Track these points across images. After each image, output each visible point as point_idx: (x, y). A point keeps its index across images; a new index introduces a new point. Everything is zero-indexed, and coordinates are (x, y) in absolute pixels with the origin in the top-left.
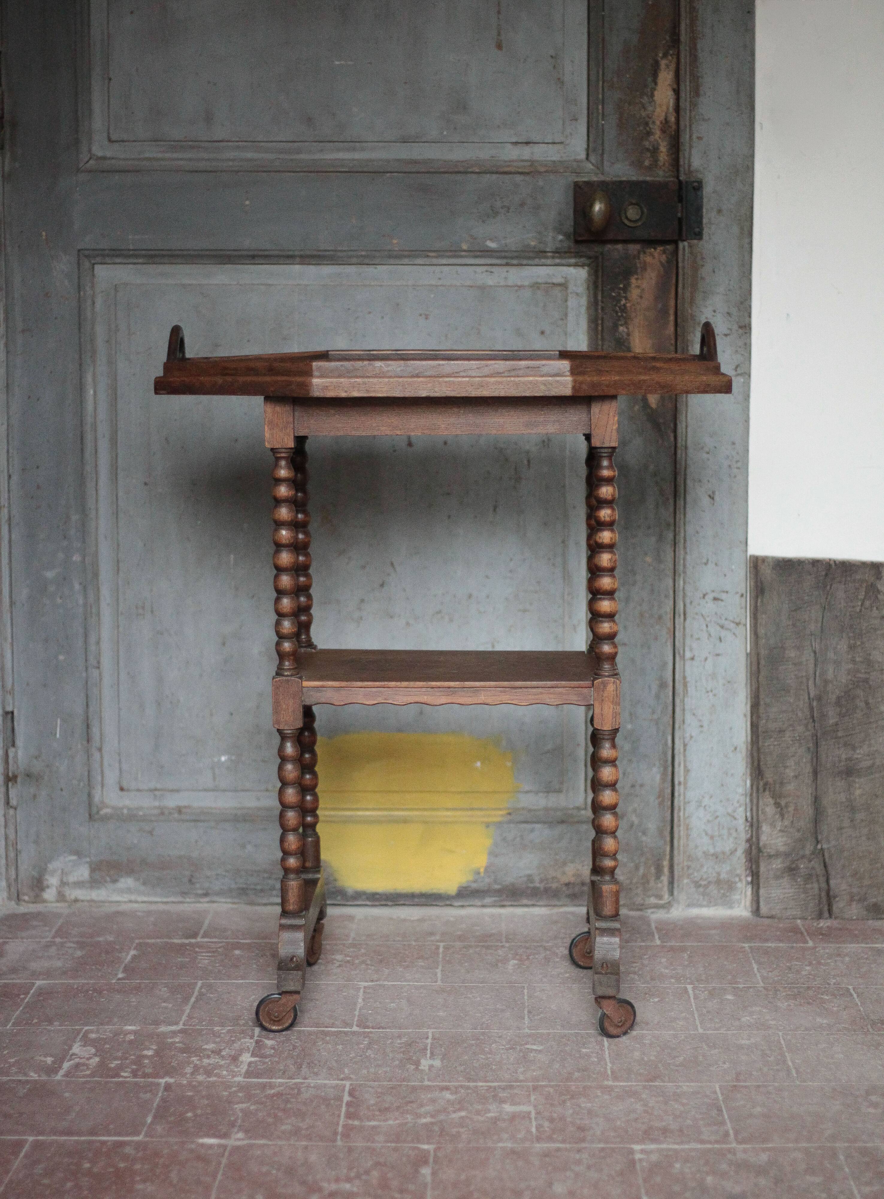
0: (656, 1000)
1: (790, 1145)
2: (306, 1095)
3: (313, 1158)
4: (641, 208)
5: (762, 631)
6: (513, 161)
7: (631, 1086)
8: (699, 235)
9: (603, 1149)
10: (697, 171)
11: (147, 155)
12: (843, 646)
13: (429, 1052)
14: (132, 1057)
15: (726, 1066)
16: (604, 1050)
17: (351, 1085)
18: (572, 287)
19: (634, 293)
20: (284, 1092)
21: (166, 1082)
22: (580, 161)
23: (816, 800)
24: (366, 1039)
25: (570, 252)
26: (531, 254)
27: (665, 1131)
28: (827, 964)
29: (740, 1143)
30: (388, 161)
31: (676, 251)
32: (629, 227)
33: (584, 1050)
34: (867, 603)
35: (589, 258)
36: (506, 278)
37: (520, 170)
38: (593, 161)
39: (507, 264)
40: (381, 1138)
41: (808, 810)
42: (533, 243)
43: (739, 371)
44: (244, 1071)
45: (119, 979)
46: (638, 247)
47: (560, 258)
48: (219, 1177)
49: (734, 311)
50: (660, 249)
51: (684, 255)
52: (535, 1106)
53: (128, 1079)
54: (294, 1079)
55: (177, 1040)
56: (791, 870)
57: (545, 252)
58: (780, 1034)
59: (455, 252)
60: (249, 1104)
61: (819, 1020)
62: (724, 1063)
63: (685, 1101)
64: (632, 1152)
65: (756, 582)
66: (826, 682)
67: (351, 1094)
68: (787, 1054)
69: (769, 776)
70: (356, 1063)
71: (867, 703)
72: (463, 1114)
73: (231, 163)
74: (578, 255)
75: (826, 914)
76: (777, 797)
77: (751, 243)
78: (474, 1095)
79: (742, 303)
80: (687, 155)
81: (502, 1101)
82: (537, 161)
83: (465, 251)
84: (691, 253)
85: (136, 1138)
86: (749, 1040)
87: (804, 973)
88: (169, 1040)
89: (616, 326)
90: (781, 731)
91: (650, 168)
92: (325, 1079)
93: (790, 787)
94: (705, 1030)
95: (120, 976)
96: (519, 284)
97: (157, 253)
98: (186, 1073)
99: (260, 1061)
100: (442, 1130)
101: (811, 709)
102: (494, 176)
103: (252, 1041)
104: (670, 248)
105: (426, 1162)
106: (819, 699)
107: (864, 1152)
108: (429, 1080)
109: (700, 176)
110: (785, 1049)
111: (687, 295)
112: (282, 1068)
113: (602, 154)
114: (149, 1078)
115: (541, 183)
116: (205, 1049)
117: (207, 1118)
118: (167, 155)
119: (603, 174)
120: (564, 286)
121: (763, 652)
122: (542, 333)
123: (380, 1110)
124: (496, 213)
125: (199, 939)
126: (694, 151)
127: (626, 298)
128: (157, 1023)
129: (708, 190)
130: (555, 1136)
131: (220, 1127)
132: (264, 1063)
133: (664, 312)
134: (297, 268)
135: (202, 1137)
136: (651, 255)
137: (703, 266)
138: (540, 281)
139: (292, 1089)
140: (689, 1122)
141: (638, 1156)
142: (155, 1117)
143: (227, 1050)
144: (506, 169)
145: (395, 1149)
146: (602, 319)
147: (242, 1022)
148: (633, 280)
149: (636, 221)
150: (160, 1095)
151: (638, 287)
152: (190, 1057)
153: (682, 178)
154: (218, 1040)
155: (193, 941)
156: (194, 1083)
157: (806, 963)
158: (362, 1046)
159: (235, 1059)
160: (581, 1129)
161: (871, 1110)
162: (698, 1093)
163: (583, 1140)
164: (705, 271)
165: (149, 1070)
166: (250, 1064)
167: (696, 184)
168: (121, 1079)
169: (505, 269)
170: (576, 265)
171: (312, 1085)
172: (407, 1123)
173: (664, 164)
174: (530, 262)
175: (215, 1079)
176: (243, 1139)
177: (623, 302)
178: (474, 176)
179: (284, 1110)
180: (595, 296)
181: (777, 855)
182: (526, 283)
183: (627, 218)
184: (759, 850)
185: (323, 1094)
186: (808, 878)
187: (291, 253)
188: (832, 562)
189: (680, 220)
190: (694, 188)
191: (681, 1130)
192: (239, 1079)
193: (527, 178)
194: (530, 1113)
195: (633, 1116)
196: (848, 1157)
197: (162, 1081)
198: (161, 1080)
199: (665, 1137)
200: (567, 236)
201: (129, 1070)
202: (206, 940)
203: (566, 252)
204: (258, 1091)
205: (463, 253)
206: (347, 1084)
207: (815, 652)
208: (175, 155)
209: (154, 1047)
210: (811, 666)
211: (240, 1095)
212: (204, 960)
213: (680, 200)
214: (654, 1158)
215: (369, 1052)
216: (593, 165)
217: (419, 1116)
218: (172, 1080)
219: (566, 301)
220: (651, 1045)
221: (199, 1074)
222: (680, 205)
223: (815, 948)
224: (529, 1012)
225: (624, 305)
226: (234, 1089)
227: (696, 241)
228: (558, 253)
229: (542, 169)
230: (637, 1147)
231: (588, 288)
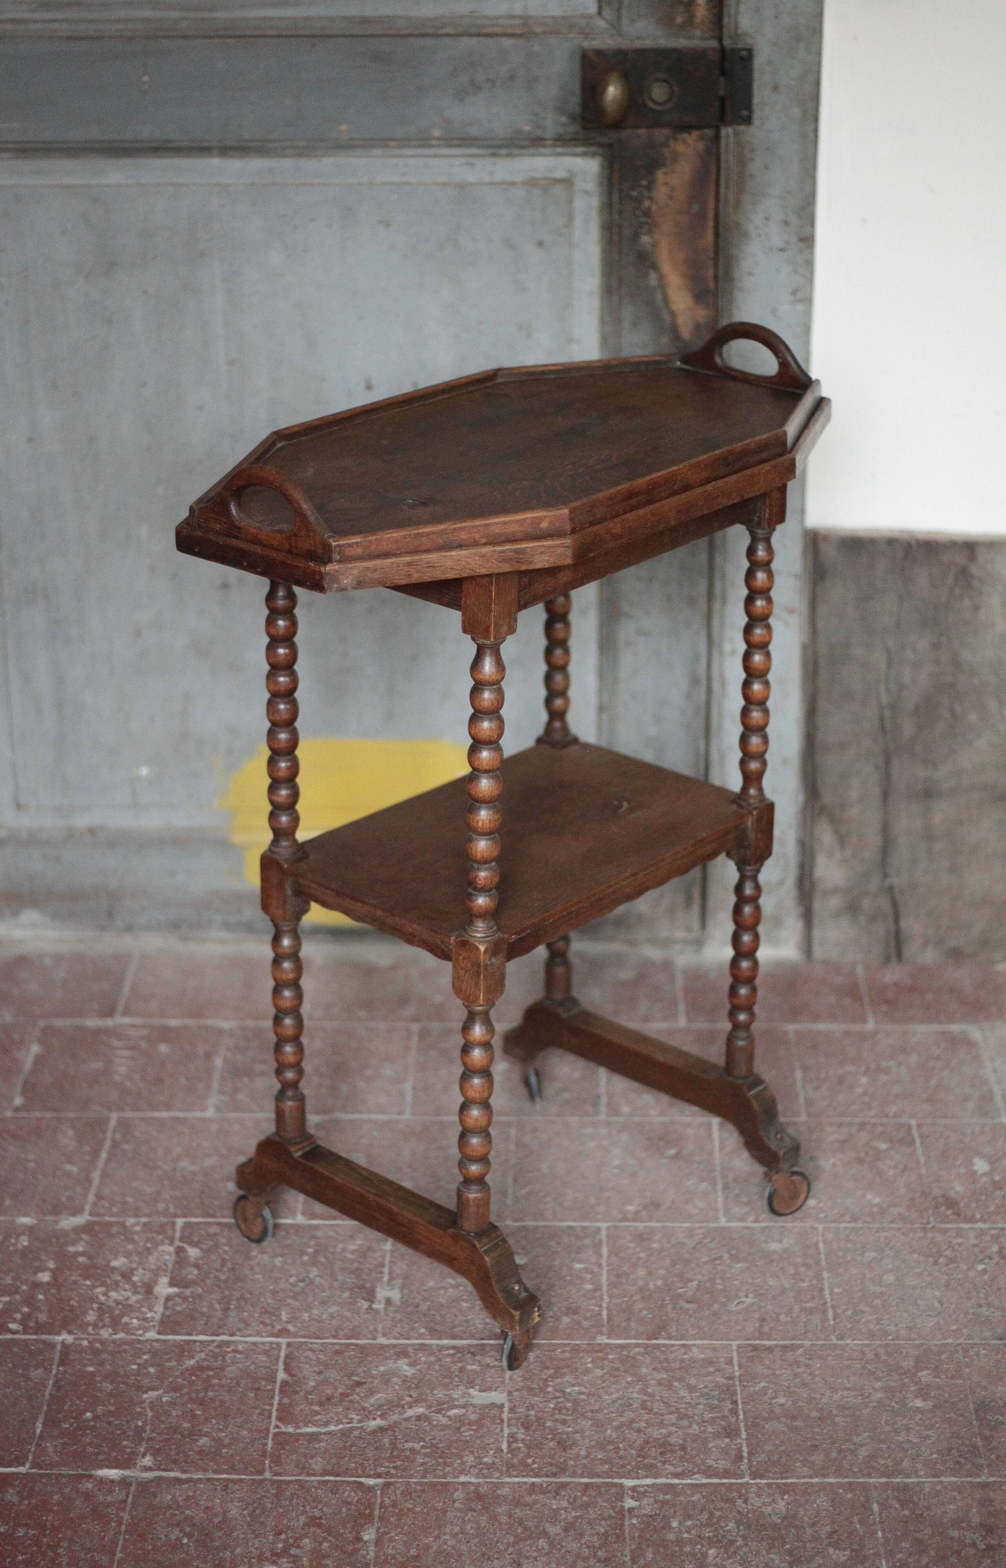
0: (672, 1152)
1: (815, 1480)
2: (232, 1371)
3: (234, 1511)
4: (671, 87)
5: (821, 624)
6: (499, 18)
7: (629, 1345)
8: (748, 121)
9: (587, 1486)
10: (746, 34)
11: (10, 16)
12: (924, 644)
13: (386, 1270)
14: (25, 1287)
15: (748, 1301)
16: (600, 1266)
17: (289, 1345)
18: (579, 184)
19: (661, 192)
20: (205, 1363)
21: (63, 1342)
22: (589, 17)
23: (886, 828)
24: (312, 1243)
25: (577, 140)
26: (523, 143)
27: (664, 1447)
28: (887, 1071)
29: (754, 1476)
30: (332, 19)
31: (717, 138)
32: (653, 110)
33: (578, 1266)
34: (957, 591)
35: (601, 145)
36: (492, 173)
37: (509, 31)
38: (608, 17)
39: (494, 155)
40: (317, 1464)
41: (874, 839)
42: (527, 128)
43: (799, 296)
44: (158, 1317)
45: (17, 1109)
46: (666, 132)
47: (563, 146)
48: (119, 1555)
49: (793, 219)
50: (695, 134)
51: (727, 145)
52: (510, 1394)
53: (17, 1336)
54: (218, 1335)
55: (80, 1249)
56: (852, 909)
57: (543, 139)
58: (820, 1227)
59: (423, 141)
60: (161, 1391)
61: (869, 1196)
62: (747, 1296)
63: (693, 1381)
64: (620, 1492)
65: (815, 564)
66: (901, 687)
67: (287, 1369)
68: (825, 1275)
69: (828, 798)
70: (295, 1297)
71: (953, 713)
72: (421, 1410)
73: (120, 26)
74: (586, 142)
75: (894, 958)
76: (836, 822)
77: (816, 131)
78: (437, 1367)
79: (803, 208)
80: (733, 13)
81: (471, 1384)
82: (531, 17)
83: (438, 139)
84: (738, 143)
85: (21, 1469)
86: (781, 1242)
87: (859, 1090)
88: (71, 1249)
89: (636, 236)
90: (844, 745)
91: (683, 26)
92: (259, 1334)
93: (854, 812)
94: (728, 1221)
95: (18, 1101)
96: (509, 179)
97: (29, 146)
98: (88, 1324)
99: (179, 1295)
100: (394, 1446)
101: (882, 719)
102: (475, 40)
103: (171, 1249)
104: (709, 132)
105: (370, 1518)
106: (892, 707)
107: (905, 1496)
108: (384, 1335)
109: (749, 41)
110: (823, 1263)
111: (731, 196)
112: (205, 1310)
113: (619, 10)
114: (42, 1333)
115: (537, 48)
116: (114, 1269)
117: (109, 1423)
118: (38, 15)
119: (620, 34)
120: (568, 182)
121: (823, 650)
122: (540, 244)
123: (321, 1404)
124: (476, 88)
125: (119, 1020)
126: (743, 9)
127: (651, 199)
128: (57, 1210)
129: (759, 61)
130: (530, 1461)
131: (125, 1443)
132: (185, 1299)
133: (701, 216)
134: (215, 162)
135: (101, 1467)
136: (684, 141)
137: (752, 160)
138: (538, 175)
139: (215, 1356)
140: (696, 1428)
141: (630, 1503)
142: (45, 1424)
143: (141, 1271)
144: (490, 30)
145: (335, 1489)
146: (620, 227)
147: (161, 1206)
148: (660, 175)
149: (664, 103)
150: (54, 1372)
151: (666, 184)
152: (95, 1287)
153: (727, 43)
154: (130, 1247)
155: (109, 1022)
156: (97, 1345)
157: (863, 1069)
158: (305, 1258)
159: (148, 1289)
160: (564, 1445)
161: (919, 1403)
162: (710, 1363)
163: (563, 1470)
164: (754, 167)
165: (43, 1317)
166: (169, 1298)
167: (744, 53)
168: (9, 1336)
169: (491, 160)
170: (584, 154)
171: (240, 1347)
172: (353, 1429)
173: (702, 22)
174: (523, 151)
175: (122, 1335)
176: (150, 1469)
177: (647, 203)
178: (448, 40)
179: (202, 1403)
180: (610, 194)
181: (835, 891)
182: (519, 179)
183: (652, 100)
184: (812, 884)
185: (252, 1367)
186: (874, 918)
187: (206, 144)
188: (913, 543)
189: (723, 100)
190: (742, 58)
191: (683, 1448)
192: (152, 1335)
193: (521, 42)
194: (501, 1407)
195: (629, 1415)
196: (884, 1506)
197: (59, 1338)
198: (57, 1338)
199: (664, 1463)
200: (573, 118)
201: (18, 1316)
202: (127, 1020)
203: (571, 140)
204: (174, 1363)
205: (434, 142)
206: (283, 1341)
207: (888, 652)
208: (47, 15)
209: (51, 1265)
210: (883, 666)
211: (152, 1370)
212: (122, 1064)
213: (723, 72)
214: (647, 1506)
215: (314, 1272)
216: (607, 22)
217: (367, 1414)
218: (69, 1339)
219: (570, 201)
220: (660, 1251)
221: (104, 1326)
222: (722, 79)
223: (876, 1033)
224: (515, 1181)
225: (649, 209)
226: (145, 1357)
227: (742, 128)
228: (562, 141)
229: (538, 30)
230: (629, 1483)
231: (601, 184)
